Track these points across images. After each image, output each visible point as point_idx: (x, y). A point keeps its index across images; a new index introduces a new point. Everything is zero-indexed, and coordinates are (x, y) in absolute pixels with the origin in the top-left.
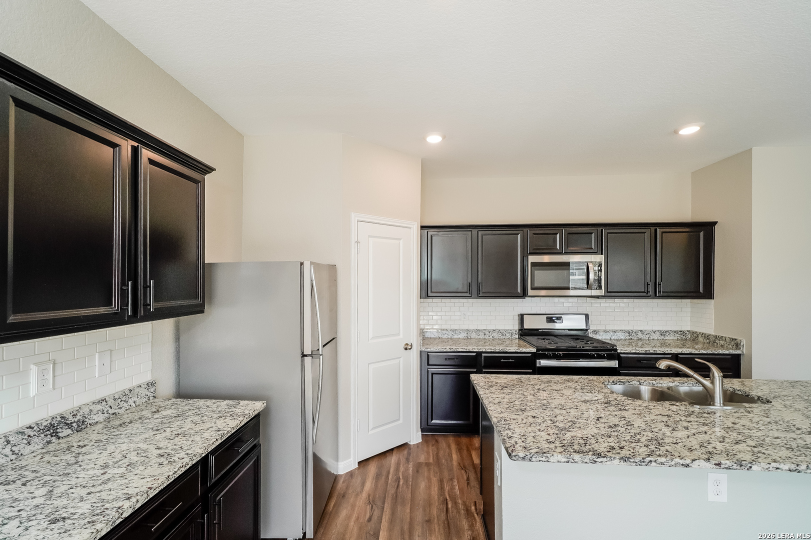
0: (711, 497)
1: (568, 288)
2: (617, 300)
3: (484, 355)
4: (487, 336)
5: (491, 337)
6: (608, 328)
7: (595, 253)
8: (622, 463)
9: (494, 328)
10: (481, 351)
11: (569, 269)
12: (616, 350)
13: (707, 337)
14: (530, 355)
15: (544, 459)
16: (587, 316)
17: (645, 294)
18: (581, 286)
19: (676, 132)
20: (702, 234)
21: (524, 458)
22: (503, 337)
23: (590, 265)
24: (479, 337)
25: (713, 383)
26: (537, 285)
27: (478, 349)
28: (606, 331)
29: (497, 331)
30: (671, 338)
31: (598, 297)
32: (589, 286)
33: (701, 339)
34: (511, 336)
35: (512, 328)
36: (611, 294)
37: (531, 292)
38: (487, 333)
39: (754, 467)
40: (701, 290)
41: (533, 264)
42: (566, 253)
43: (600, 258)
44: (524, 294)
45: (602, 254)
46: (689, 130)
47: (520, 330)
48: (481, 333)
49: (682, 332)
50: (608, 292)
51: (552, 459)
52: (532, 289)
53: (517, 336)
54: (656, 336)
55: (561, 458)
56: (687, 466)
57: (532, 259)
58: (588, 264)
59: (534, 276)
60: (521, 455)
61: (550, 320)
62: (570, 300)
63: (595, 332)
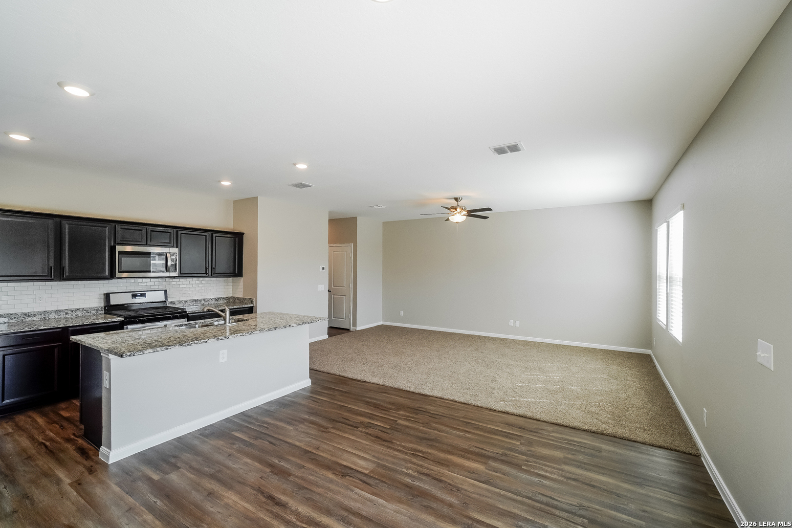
0: (221, 361)
1: (150, 272)
2: (188, 279)
3: (70, 329)
4: (70, 315)
5: (74, 315)
6: (181, 299)
7: (173, 247)
8: (180, 347)
9: (78, 308)
10: (68, 325)
11: (150, 257)
12: (186, 312)
13: (239, 299)
14: (118, 323)
15: (141, 353)
16: (166, 291)
17: (205, 275)
18: (162, 270)
19: (220, 181)
20: (237, 239)
21: (130, 355)
22: (88, 314)
23: (168, 255)
24: (59, 317)
25: (226, 315)
26: (123, 269)
27: (64, 325)
28: (180, 302)
29: (81, 309)
30: (221, 302)
31: (174, 277)
32: (167, 269)
33: (237, 301)
34: (97, 313)
35: (98, 306)
36: (183, 275)
37: (118, 275)
38: (69, 312)
39: (230, 337)
40: (237, 273)
41: (120, 253)
42: (150, 246)
43: (176, 250)
44: (112, 276)
45: (177, 248)
46: (226, 183)
47: (105, 307)
48: (61, 313)
49: (228, 298)
50: (181, 274)
51: (145, 353)
52: (119, 272)
53: (103, 312)
54: (212, 302)
55: (151, 351)
56: (206, 342)
57: (119, 248)
58: (166, 255)
59: (121, 263)
60: (129, 354)
61: (134, 296)
62: (153, 280)
63: (172, 303)
